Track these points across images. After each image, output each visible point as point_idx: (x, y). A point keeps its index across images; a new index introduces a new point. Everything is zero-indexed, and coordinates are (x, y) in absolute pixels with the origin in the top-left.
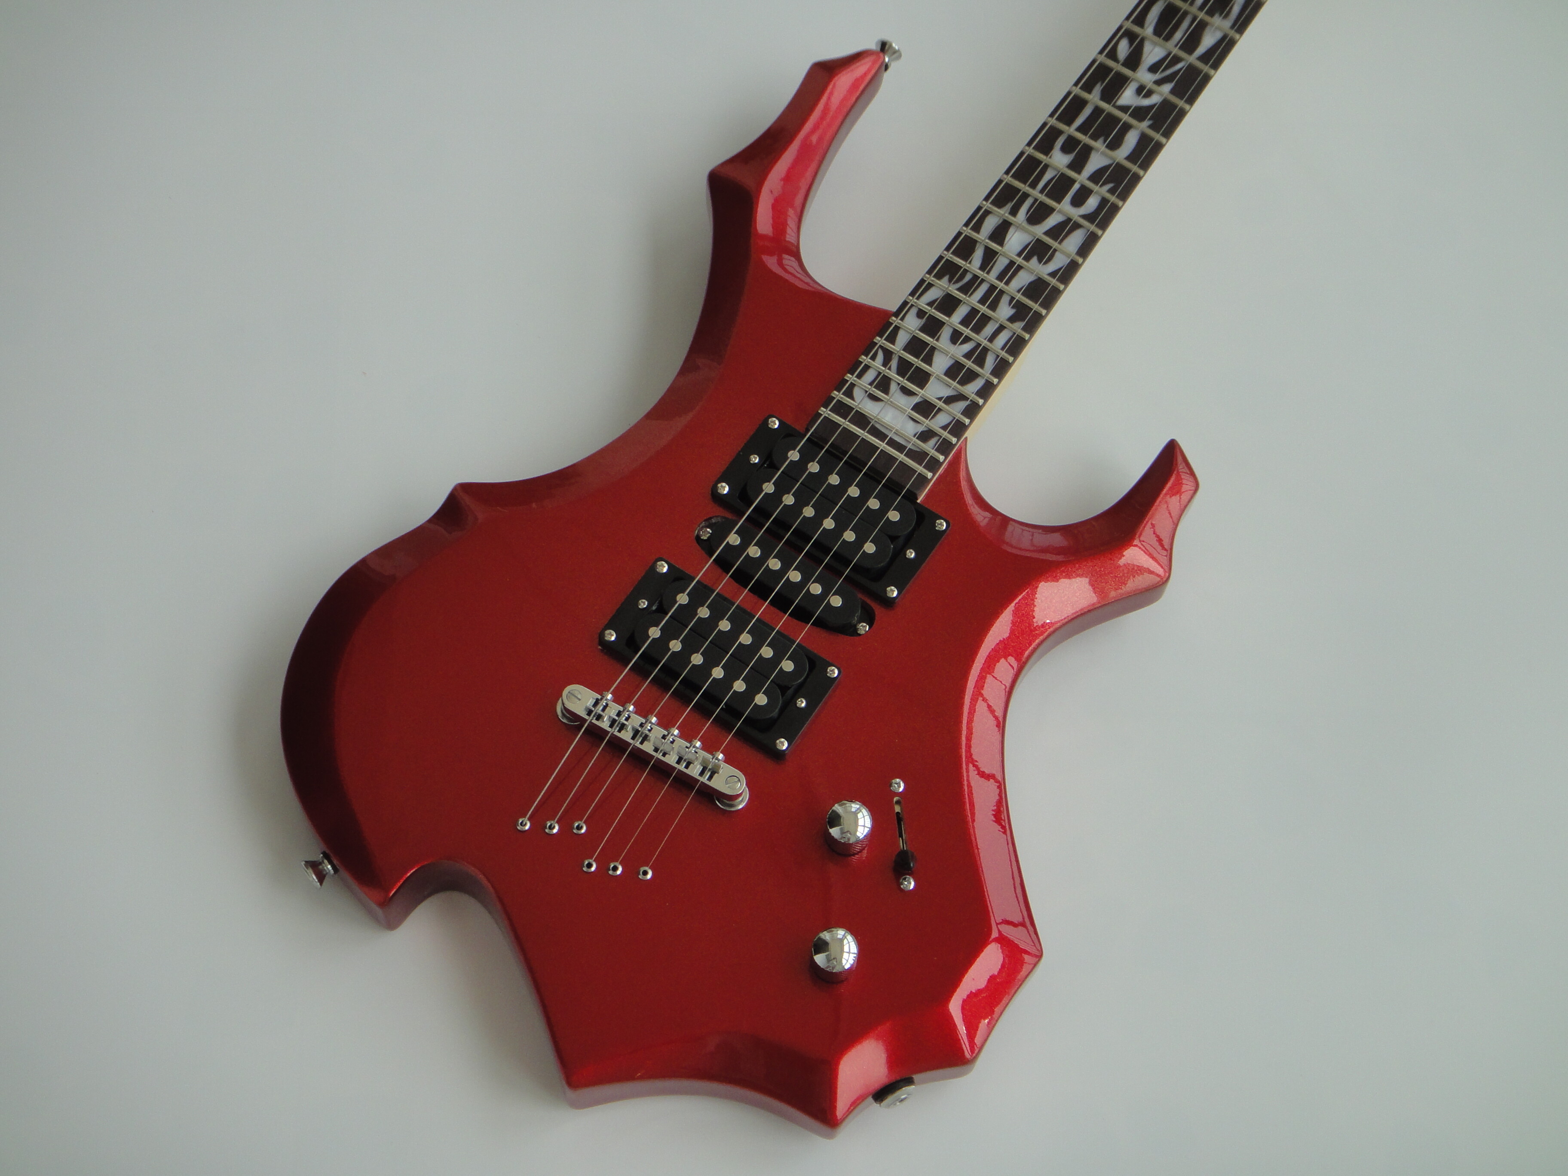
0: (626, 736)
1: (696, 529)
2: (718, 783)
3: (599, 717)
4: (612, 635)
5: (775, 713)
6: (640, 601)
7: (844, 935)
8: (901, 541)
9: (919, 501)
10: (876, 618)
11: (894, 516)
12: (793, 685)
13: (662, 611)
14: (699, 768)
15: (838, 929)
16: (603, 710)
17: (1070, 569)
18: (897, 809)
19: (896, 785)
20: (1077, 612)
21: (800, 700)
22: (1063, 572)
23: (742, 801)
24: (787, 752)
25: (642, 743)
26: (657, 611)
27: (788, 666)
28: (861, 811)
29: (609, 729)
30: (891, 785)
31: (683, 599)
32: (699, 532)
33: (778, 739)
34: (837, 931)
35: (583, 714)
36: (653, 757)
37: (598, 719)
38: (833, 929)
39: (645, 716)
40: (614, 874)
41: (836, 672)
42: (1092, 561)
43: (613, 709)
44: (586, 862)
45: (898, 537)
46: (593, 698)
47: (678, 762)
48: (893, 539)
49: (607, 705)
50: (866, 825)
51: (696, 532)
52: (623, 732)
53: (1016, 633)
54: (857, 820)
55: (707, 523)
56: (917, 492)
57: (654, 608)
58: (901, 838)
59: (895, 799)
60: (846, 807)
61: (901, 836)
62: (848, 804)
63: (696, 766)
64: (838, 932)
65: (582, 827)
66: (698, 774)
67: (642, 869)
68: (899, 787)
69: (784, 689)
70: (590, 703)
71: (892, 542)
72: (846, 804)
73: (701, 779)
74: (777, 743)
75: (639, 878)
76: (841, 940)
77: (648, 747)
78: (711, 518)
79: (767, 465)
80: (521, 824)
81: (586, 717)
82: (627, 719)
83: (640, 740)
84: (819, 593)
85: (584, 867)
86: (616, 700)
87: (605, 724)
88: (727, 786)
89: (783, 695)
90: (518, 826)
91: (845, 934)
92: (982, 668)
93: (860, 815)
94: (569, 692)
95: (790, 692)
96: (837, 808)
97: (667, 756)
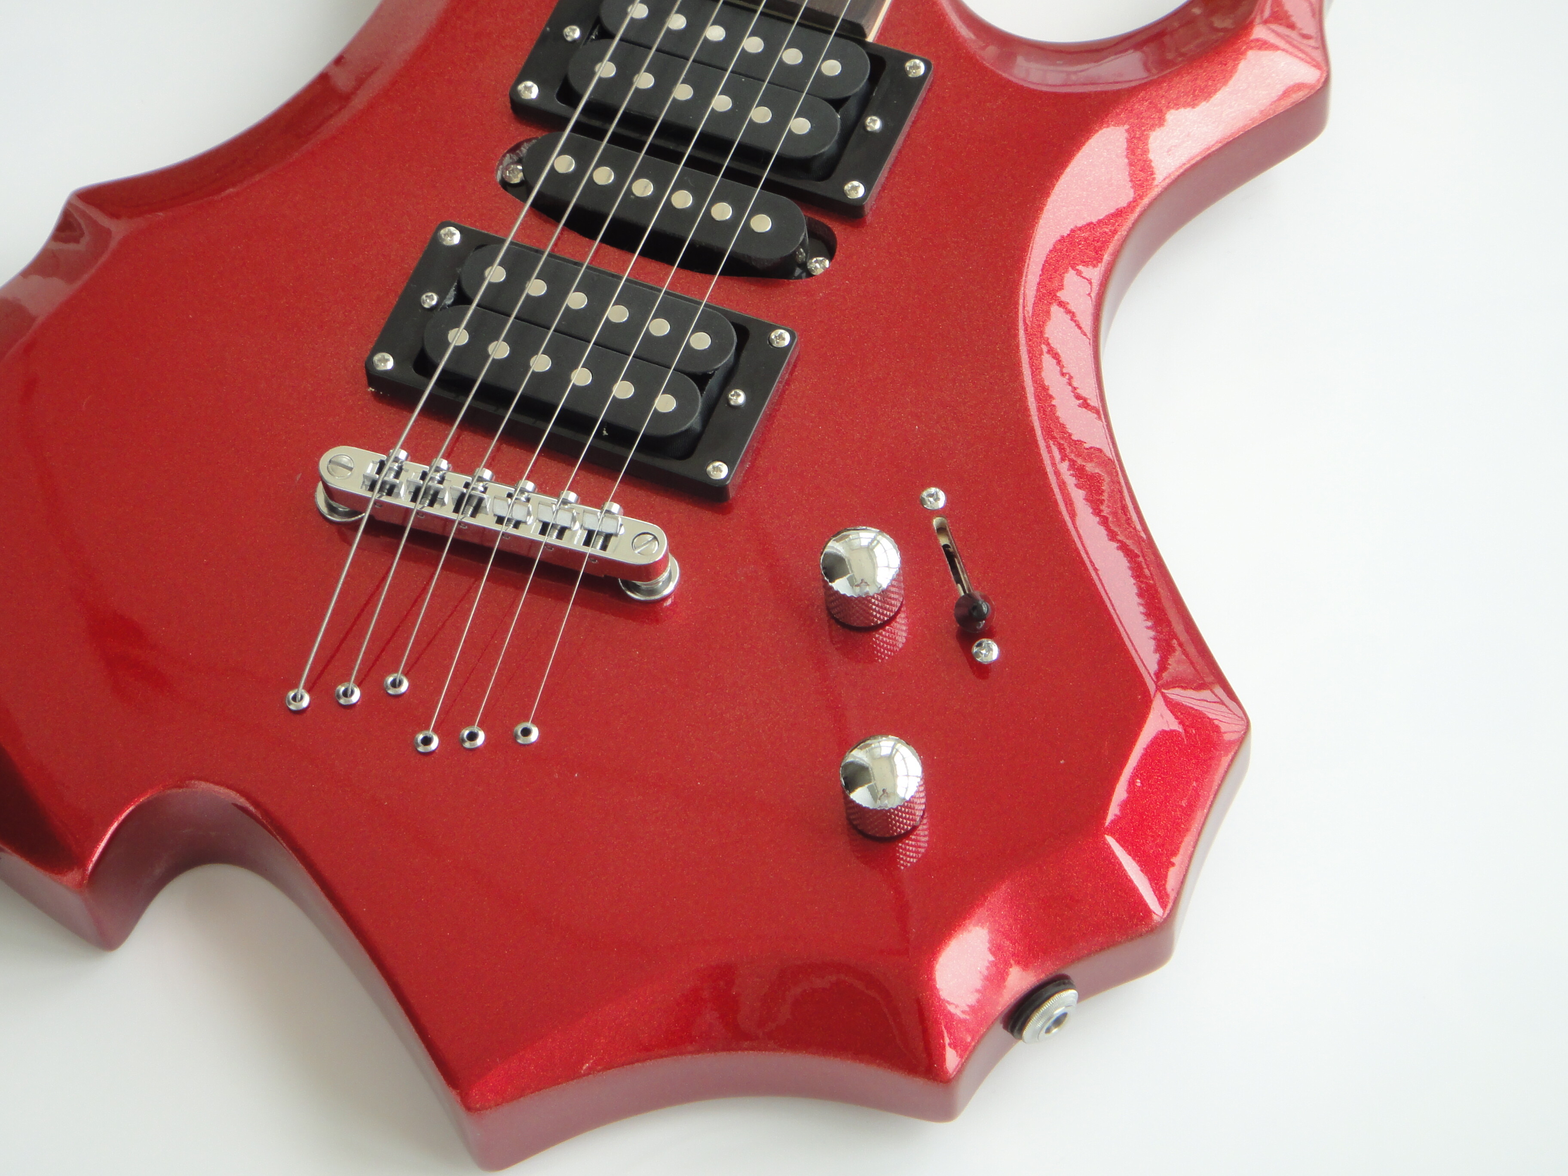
0: (445, 510)
1: (498, 169)
2: (618, 552)
3: (391, 491)
4: (388, 360)
5: (694, 422)
6: (424, 297)
7: (893, 748)
8: (852, 107)
9: (871, 38)
10: (839, 241)
11: (832, 67)
12: (717, 369)
13: (463, 299)
14: (581, 535)
15: (880, 739)
16: (397, 475)
17: (1154, 94)
18: (943, 541)
19: (931, 499)
20: (1184, 164)
21: (733, 393)
22: (1144, 99)
23: (670, 578)
24: (728, 482)
25: (473, 515)
26: (455, 303)
27: (701, 341)
28: (878, 542)
29: (411, 505)
30: (922, 502)
31: (496, 274)
32: (503, 173)
33: (708, 465)
34: (879, 742)
35: (364, 493)
36: (496, 533)
37: (390, 493)
38: (868, 742)
39: (469, 471)
40: (474, 745)
41: (787, 336)
42: (1189, 73)
43: (414, 471)
44: (420, 737)
45: (846, 99)
46: (373, 462)
47: (543, 531)
48: (838, 104)
49: (400, 469)
50: (890, 566)
51: (499, 173)
52: (436, 505)
53: (1086, 215)
54: (872, 557)
55: (515, 158)
56: (863, 22)
57: (449, 301)
58: (959, 585)
59: (936, 522)
60: (850, 540)
61: (959, 581)
62: (852, 534)
63: (576, 531)
64: (881, 744)
65: (400, 683)
66: (582, 544)
67: (519, 729)
68: (937, 499)
69: (701, 380)
70: (371, 469)
71: (837, 111)
72: (849, 535)
73: (589, 550)
74: (710, 472)
75: (518, 743)
76: (890, 758)
77: (485, 521)
78: (518, 146)
79: (596, 36)
80: (294, 698)
81: (368, 494)
82: (441, 482)
83: (470, 513)
84: (728, 217)
85: (419, 746)
86: (414, 456)
87: (403, 499)
88: (636, 552)
89: (702, 390)
90: (290, 704)
91: (895, 745)
92: (1039, 284)
93: (878, 550)
94: (330, 462)
95: (712, 384)
96: (834, 547)
97: (522, 526)
